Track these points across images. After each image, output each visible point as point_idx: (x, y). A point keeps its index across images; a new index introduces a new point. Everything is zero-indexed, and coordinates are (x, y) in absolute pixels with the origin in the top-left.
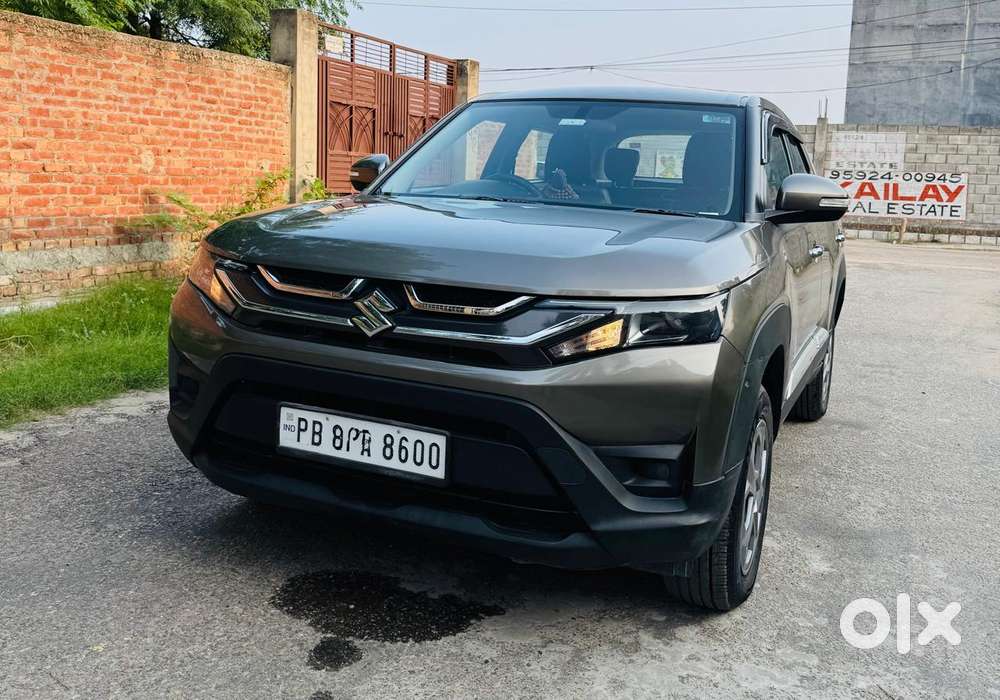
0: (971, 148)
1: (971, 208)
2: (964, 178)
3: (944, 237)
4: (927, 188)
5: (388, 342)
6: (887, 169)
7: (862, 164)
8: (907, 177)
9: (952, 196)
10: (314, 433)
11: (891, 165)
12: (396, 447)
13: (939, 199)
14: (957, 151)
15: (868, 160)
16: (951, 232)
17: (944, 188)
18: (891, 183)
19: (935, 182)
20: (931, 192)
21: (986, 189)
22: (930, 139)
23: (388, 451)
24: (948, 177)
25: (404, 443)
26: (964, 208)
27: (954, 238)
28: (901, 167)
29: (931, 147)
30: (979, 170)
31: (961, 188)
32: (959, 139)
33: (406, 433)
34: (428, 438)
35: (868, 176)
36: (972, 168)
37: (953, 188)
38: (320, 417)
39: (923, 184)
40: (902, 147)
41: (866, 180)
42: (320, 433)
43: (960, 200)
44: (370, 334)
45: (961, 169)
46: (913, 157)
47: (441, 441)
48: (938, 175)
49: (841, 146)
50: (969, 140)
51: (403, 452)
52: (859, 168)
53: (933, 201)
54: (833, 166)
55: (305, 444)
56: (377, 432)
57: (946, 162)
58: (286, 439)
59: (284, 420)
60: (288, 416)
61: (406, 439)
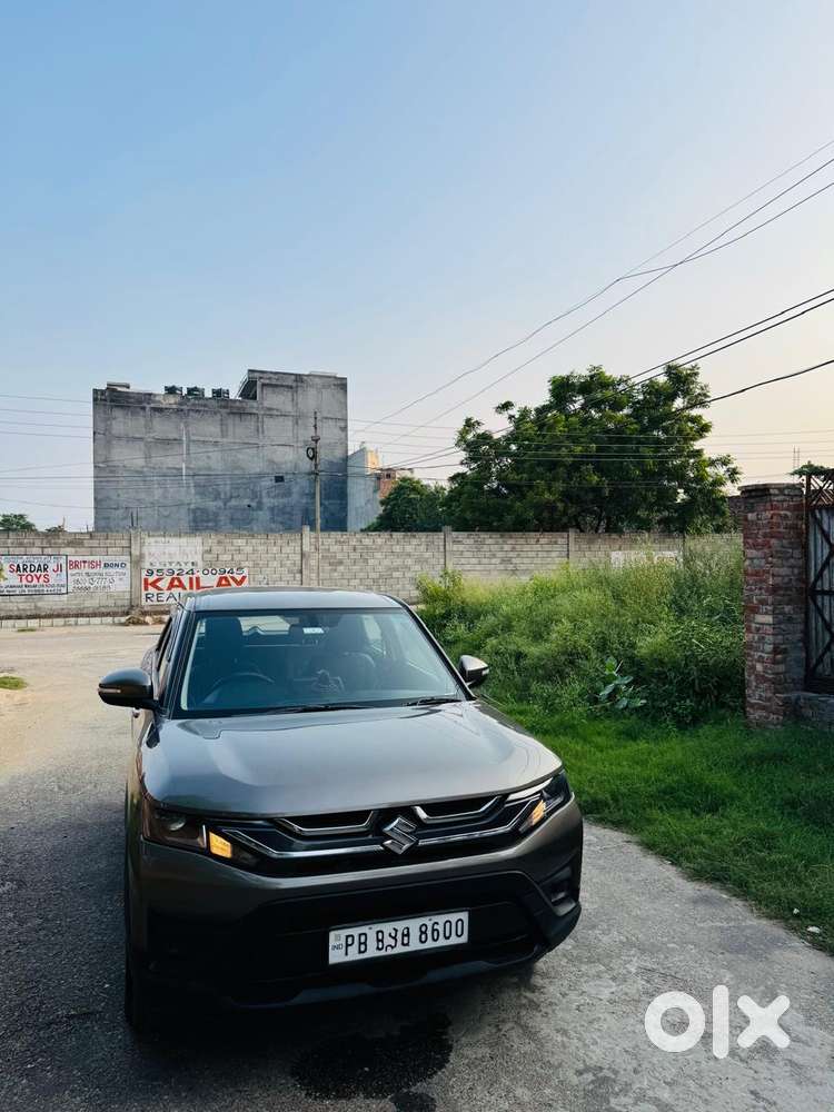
0: (249, 549)
2: (246, 571)
4: (221, 579)
5: (415, 855)
6: (190, 566)
7: (170, 563)
8: (206, 572)
9: (239, 583)
10: (360, 944)
11: (193, 563)
12: (429, 933)
14: (239, 551)
15: (175, 560)
17: (232, 578)
18: (194, 577)
19: (226, 575)
20: (224, 582)
21: (261, 577)
22: (219, 542)
23: (423, 936)
24: (235, 570)
25: (436, 927)
28: (200, 564)
29: (221, 548)
30: (256, 565)
31: (244, 578)
32: (240, 542)
33: (436, 919)
34: (454, 917)
35: (176, 572)
36: (251, 564)
37: (239, 578)
38: (364, 929)
39: (218, 576)
40: (200, 549)
41: (175, 576)
42: (365, 943)
44: (400, 852)
45: (243, 564)
46: (208, 557)
47: (464, 916)
48: (227, 570)
49: (153, 550)
50: (247, 543)
51: (436, 933)
52: (168, 566)
54: (147, 566)
55: (354, 955)
56: (414, 925)
57: (232, 559)
58: (335, 957)
59: (332, 942)
60: (336, 938)
61: (437, 923)
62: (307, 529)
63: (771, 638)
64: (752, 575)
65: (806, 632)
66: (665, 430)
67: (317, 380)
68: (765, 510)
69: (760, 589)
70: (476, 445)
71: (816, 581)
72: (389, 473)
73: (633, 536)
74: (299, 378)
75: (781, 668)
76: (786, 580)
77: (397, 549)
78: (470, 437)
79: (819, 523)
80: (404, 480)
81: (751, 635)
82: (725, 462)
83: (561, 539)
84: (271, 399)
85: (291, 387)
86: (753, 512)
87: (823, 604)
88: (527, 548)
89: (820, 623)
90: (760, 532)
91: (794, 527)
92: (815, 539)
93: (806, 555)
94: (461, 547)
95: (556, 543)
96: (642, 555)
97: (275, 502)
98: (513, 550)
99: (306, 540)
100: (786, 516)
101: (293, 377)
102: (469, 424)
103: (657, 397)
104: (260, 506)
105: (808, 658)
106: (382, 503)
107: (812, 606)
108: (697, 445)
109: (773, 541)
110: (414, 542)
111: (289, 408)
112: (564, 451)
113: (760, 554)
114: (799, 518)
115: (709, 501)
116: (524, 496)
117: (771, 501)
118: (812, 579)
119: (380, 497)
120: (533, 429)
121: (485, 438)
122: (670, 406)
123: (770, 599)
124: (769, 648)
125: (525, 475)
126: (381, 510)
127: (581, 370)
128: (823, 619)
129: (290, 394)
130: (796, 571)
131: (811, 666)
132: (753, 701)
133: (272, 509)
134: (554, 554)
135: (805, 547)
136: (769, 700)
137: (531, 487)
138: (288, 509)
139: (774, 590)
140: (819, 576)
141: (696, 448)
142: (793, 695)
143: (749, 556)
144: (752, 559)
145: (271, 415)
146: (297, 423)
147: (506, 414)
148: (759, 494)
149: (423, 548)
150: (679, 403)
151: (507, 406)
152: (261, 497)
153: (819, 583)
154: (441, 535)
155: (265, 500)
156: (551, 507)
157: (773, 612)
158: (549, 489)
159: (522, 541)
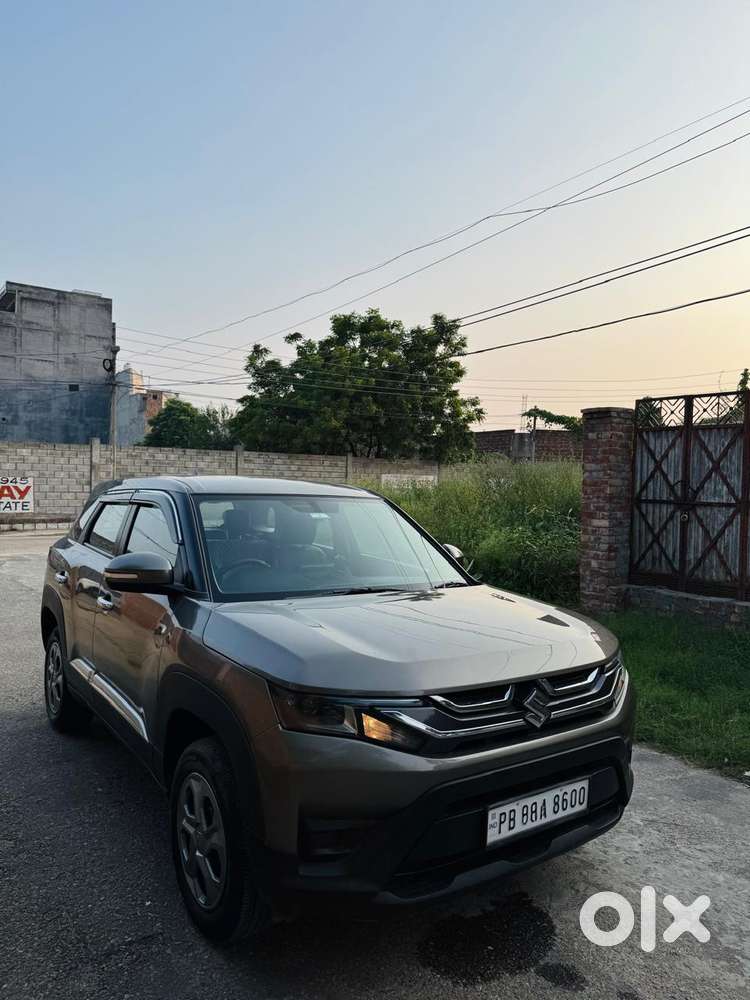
0: (34, 459)
1: (37, 503)
2: (30, 480)
3: (19, 526)
4: (3, 489)
9: (23, 494)
10: (511, 820)
12: (560, 803)
13: (13, 497)
14: (24, 460)
16: (24, 522)
17: (16, 488)
19: (9, 484)
20: (6, 492)
21: (46, 488)
23: (556, 807)
24: (18, 479)
25: (565, 797)
26: (32, 503)
27: (27, 526)
29: (2, 457)
30: (41, 475)
31: (28, 488)
32: (25, 452)
33: (565, 789)
34: (577, 786)
36: (36, 474)
37: (22, 488)
38: (514, 805)
42: (514, 819)
43: (29, 497)
44: (539, 725)
45: (27, 474)
47: (585, 784)
48: (10, 479)
50: (32, 453)
51: (565, 803)
53: (9, 499)
55: (505, 832)
56: (549, 797)
57: (16, 469)
58: (493, 836)
59: (490, 821)
60: (493, 816)
61: (566, 793)
62: (97, 442)
63: (607, 538)
64: (590, 486)
65: (631, 533)
66: (430, 372)
67: (81, 299)
68: (606, 430)
69: (598, 497)
70: (265, 372)
71: (641, 491)
72: (156, 395)
73: (400, 462)
74: (61, 295)
75: (613, 564)
76: (619, 489)
77: (191, 465)
78: (258, 362)
79: (646, 443)
80: (173, 402)
81: (587, 537)
82: (474, 403)
83: (340, 462)
84: (29, 313)
85: (53, 304)
86: (592, 431)
87: (647, 510)
88: (311, 469)
89: (644, 527)
90: (600, 449)
91: (625, 446)
92: (642, 456)
93: (633, 470)
94: (252, 466)
95: (336, 465)
96: (405, 478)
97: (33, 416)
98: (299, 470)
99: (96, 453)
100: (621, 436)
101: (55, 294)
102: (258, 351)
103: (423, 342)
104: (15, 421)
105: (631, 557)
106: (151, 423)
107: (636, 512)
108: (455, 387)
109: (612, 457)
110: (208, 459)
111: (50, 322)
112: (348, 383)
113: (598, 467)
114: (629, 438)
115: (461, 434)
116: (310, 422)
117: (612, 422)
118: (638, 489)
119: (145, 417)
120: (319, 361)
121: (274, 365)
122: (434, 351)
123: (607, 506)
124: (605, 547)
125: (313, 402)
126: (149, 429)
127: (361, 312)
128: (647, 523)
129: (51, 308)
130: (626, 482)
131: (635, 562)
132: (588, 593)
133: (29, 424)
134: (334, 475)
135: (633, 462)
136: (602, 591)
137: (317, 413)
138: (46, 425)
139: (610, 499)
140: (644, 487)
141: (454, 388)
142: (624, 587)
143: (589, 469)
144: (591, 472)
145: (30, 330)
146: (59, 340)
147: (295, 344)
148: (601, 416)
149: (216, 464)
150: (441, 349)
151: (295, 337)
152: (17, 411)
153: (644, 493)
154: (234, 454)
155: (21, 414)
156: (335, 433)
157: (610, 518)
158: (335, 415)
159: (307, 463)
